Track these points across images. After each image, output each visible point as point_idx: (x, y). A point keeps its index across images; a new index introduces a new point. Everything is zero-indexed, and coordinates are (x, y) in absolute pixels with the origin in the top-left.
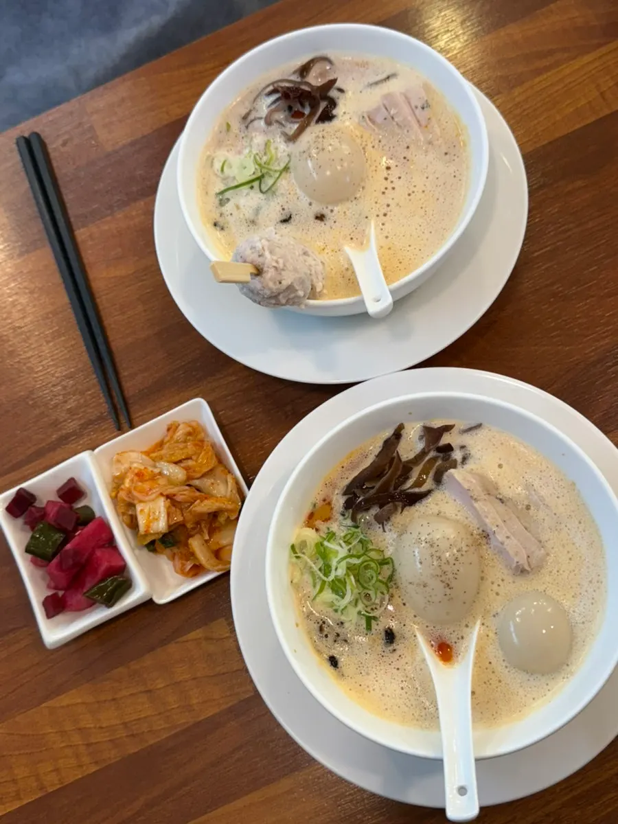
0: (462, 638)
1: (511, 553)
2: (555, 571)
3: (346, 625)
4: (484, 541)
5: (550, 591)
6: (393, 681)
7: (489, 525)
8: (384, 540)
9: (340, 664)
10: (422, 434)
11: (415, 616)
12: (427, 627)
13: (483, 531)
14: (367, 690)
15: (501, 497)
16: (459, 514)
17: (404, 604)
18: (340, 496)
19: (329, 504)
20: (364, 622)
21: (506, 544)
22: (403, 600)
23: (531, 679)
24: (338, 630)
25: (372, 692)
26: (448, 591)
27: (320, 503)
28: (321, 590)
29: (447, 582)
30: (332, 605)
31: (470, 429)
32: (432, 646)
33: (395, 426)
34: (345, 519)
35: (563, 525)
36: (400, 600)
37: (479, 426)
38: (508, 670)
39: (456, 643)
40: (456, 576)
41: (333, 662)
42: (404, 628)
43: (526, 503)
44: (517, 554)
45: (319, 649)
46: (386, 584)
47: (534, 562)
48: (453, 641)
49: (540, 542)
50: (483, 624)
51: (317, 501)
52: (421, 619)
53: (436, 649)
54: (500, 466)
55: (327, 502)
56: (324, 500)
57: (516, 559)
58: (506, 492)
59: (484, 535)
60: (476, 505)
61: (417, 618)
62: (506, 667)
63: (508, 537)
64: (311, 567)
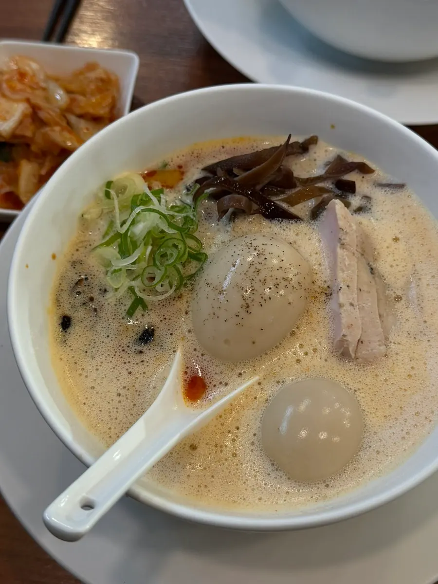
0: (226, 384)
1: (344, 321)
2: (383, 378)
3: (109, 295)
4: (323, 297)
5: (363, 395)
6: (115, 381)
7: (339, 280)
8: (213, 238)
9: (70, 330)
10: (332, 160)
11: (189, 331)
12: (195, 350)
13: (329, 287)
14: (80, 372)
15: (374, 266)
16: (314, 256)
17: (187, 313)
18: (199, 170)
19: (183, 173)
20: (129, 303)
21: (345, 308)
22: (188, 307)
23: (273, 475)
24: (96, 294)
25: (83, 377)
26: (243, 313)
27: (172, 166)
28: (108, 244)
29: (249, 302)
30: (108, 264)
31: (389, 185)
32: (186, 373)
33: (307, 137)
34: (187, 195)
35: (426, 338)
36: (185, 305)
37: (401, 186)
38: (252, 448)
39: (215, 386)
40: (263, 303)
41: (66, 323)
42: (169, 336)
43: (399, 293)
44: (350, 326)
45: (61, 300)
46: (181, 278)
47: (363, 352)
48: (214, 383)
49: (387, 339)
50: (259, 384)
51: (171, 164)
52: (194, 339)
53: (188, 380)
54: (396, 239)
55: (181, 170)
56: (180, 167)
57: (344, 331)
58: (383, 266)
59: (327, 292)
60: (339, 251)
61: (190, 334)
62: (253, 444)
63: (352, 305)
64: (114, 217)
